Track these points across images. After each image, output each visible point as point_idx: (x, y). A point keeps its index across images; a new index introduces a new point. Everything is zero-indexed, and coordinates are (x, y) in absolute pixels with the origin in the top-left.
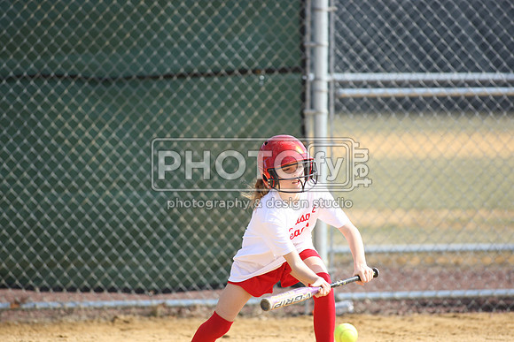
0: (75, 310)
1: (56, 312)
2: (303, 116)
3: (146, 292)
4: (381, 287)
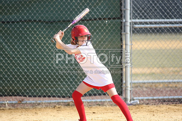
0: (41, 104)
1: (34, 104)
2: (121, 34)
3: (66, 97)
4: (149, 95)
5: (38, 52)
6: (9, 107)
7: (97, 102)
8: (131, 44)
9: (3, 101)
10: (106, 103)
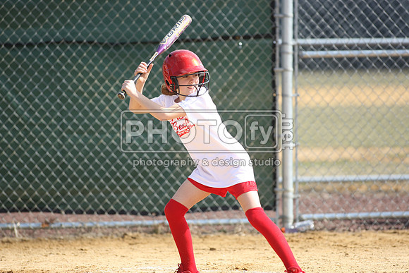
0: (93, 229)
1: (78, 230)
2: (273, 73)
3: (150, 214)
4: (336, 209)
5: (86, 113)
6: (21, 237)
7: (219, 225)
8: (296, 95)
9: (8, 223)
10: (240, 226)
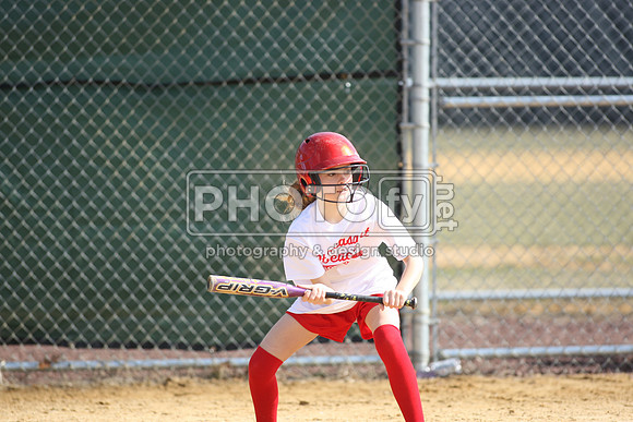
0: (119, 372)
1: (96, 373)
2: (399, 131)
3: (206, 349)
4: (495, 342)
6: (8, 384)
7: (313, 365)
8: (433, 165)
10: (347, 368)
